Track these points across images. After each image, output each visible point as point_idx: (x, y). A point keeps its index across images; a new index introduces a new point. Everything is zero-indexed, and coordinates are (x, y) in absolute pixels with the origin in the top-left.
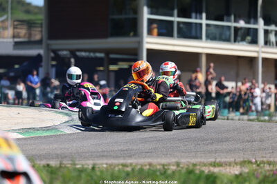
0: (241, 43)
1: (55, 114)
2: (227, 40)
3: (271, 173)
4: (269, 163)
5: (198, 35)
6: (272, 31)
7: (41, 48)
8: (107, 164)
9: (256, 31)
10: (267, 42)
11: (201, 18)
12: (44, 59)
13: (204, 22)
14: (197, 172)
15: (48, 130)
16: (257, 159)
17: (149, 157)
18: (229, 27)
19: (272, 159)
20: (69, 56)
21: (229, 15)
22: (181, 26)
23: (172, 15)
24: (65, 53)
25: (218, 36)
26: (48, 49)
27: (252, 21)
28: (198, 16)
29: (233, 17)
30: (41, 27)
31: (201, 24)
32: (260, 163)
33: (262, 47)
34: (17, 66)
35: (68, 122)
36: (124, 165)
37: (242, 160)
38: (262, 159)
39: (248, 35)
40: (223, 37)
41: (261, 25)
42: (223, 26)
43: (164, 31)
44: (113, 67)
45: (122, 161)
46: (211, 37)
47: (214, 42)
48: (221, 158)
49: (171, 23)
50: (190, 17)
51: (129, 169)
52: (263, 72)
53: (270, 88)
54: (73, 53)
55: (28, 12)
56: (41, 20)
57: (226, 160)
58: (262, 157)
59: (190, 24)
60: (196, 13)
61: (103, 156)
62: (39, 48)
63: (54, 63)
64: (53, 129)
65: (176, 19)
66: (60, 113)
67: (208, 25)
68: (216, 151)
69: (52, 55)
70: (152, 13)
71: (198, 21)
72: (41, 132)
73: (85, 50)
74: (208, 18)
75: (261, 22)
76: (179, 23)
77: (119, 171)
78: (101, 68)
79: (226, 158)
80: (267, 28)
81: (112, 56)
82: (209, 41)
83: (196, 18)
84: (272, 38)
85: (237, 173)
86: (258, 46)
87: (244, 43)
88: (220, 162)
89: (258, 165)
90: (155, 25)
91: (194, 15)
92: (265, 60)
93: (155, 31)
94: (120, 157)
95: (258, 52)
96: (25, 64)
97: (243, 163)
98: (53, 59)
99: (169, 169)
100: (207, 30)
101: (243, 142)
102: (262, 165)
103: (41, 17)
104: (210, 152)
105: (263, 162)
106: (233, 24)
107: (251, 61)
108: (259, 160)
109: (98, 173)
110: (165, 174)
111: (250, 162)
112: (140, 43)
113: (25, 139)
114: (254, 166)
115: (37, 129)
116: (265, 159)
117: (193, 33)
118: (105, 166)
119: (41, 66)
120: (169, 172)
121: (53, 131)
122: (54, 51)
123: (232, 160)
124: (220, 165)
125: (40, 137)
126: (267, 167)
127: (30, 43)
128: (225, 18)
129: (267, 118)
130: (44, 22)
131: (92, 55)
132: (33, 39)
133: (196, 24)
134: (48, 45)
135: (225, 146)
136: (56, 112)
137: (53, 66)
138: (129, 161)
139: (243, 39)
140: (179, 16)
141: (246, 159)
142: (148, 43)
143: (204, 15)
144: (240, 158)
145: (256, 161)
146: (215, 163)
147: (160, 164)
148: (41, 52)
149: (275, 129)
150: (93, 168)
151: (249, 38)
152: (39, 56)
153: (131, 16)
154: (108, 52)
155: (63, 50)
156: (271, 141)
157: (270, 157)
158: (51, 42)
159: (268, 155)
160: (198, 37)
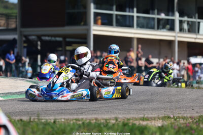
0: (162, 30)
1: (26, 82)
2: (152, 28)
3: (185, 125)
4: (184, 118)
5: (131, 24)
6: (185, 21)
7: (16, 34)
8: (64, 119)
9: (173, 21)
10: (181, 30)
11: (133, 12)
12: (18, 42)
13: (135, 14)
14: (130, 124)
15: (21, 94)
16: (175, 115)
17: (95, 114)
18: (153, 19)
19: (185, 115)
20: (36, 40)
21: (153, 9)
22: (119, 17)
23: (111, 10)
24: (33, 37)
25: (145, 25)
26: (21, 35)
27: (170, 14)
28: (131, 10)
29: (156, 11)
30: (16, 18)
31: (133, 16)
33: (178, 33)
36: (77, 120)
37: (163, 115)
38: (178, 115)
39: (168, 24)
40: (150, 26)
41: (177, 17)
42: (149, 18)
43: (106, 21)
44: (68, 48)
45: (75, 117)
46: (141, 26)
47: (143, 29)
48: (148, 114)
49: (111, 15)
50: (125, 11)
51: (81, 123)
52: (178, 51)
53: (184, 63)
54: (39, 37)
55: (6, 7)
56: (16, 13)
57: (152, 116)
58: (178, 114)
59: (125, 16)
60: (129, 8)
61: (62, 113)
62: (14, 34)
63: (25, 45)
65: (115, 13)
66: (30, 81)
67: (138, 17)
68: (144, 109)
69: (24, 39)
70: (97, 8)
71: (131, 14)
72: (16, 95)
73: (48, 36)
74: (138, 12)
75: (177, 14)
76: (117, 15)
77: (74, 124)
78: (60, 49)
79: (151, 114)
80: (181, 19)
81: (68, 40)
82: (139, 28)
83: (129, 12)
84: (185, 26)
85: (160, 125)
86: (175, 32)
87: (165, 30)
88: (147, 117)
89: (175, 120)
90: (99, 17)
91: (128, 9)
92: (180, 42)
93: (100, 21)
94: (74, 114)
95: (174, 37)
96: (4, 45)
97: (164, 118)
98: (25, 42)
99: (110, 122)
100: (137, 21)
101: (164, 103)
102: (178, 119)
103: (16, 11)
104: (140, 110)
105: (179, 118)
106: (156, 16)
107: (170, 43)
108: (176, 115)
109: (58, 126)
110: (107, 126)
111: (169, 117)
112: (89, 30)
113: (4, 101)
114: (172, 120)
115: (13, 94)
116: (180, 115)
117: (128, 23)
118: (63, 120)
119: (16, 47)
120: (110, 125)
122: (26, 36)
123: (156, 116)
124: (147, 119)
125: (15, 99)
126: (182, 121)
127: (7, 31)
128: (151, 12)
130: (18, 15)
131: (53, 39)
132: (10, 27)
133: (129, 16)
134: (21, 32)
135: (151, 105)
137: (25, 47)
138: (80, 117)
139: (164, 27)
140: (117, 10)
141: (166, 115)
142: (94, 30)
143: (135, 10)
145: (174, 117)
146: (143, 118)
147: (103, 119)
148: (16, 37)
149: (188, 93)
150: (55, 122)
151: (168, 26)
152: (14, 40)
153: (82, 10)
154: (65, 37)
155: (32, 35)
156: (184, 102)
157: (184, 114)
158: (23, 29)
159: (183, 112)
160: (130, 26)
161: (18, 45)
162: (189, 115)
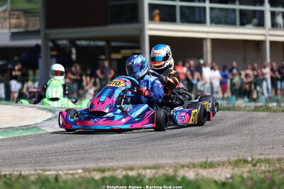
0: (247, 26)
1: (38, 110)
2: (233, 23)
4: (268, 161)
5: (203, 19)
6: (279, 12)
7: (39, 38)
8: (83, 169)
9: (262, 13)
11: (204, 2)
12: (42, 49)
13: (208, 5)
15: (28, 129)
16: (254, 157)
17: (133, 158)
18: (234, 10)
19: (271, 157)
20: (68, 46)
24: (64, 42)
25: (223, 20)
26: (46, 39)
27: (258, 2)
30: (40, 16)
31: (204, 8)
32: (257, 162)
33: (269, 30)
34: (16, 58)
35: (51, 119)
38: (260, 157)
39: (254, 17)
40: (229, 20)
41: (267, 8)
42: (227, 9)
44: (115, 56)
46: (217, 21)
47: (219, 25)
48: (214, 157)
49: (174, 7)
50: (193, 1)
52: (271, 56)
54: (72, 42)
56: (38, 9)
58: (261, 154)
59: (193, 8)
61: (82, 159)
62: (35, 39)
63: (54, 53)
64: (33, 127)
65: (179, 4)
66: (44, 109)
67: (211, 9)
69: (51, 44)
71: (201, 5)
72: (20, 131)
73: (85, 39)
74: (211, 1)
76: (181, 7)
78: (103, 57)
79: (219, 156)
80: (273, 9)
81: (113, 44)
82: (213, 25)
83: (199, 1)
84: (279, 20)
86: (265, 29)
87: (250, 26)
89: (254, 165)
90: (157, 11)
92: (272, 43)
95: (264, 35)
96: (24, 55)
98: (52, 49)
100: (211, 14)
102: (258, 164)
103: (39, 6)
104: (203, 149)
105: (260, 161)
106: (237, 7)
107: (258, 45)
108: (257, 157)
111: (246, 162)
112: (142, 30)
113: (2, 140)
114: (250, 165)
115: (16, 129)
116: (262, 157)
117: (197, 17)
118: (80, 171)
119: (39, 57)
121: (34, 130)
122: (53, 41)
123: (226, 159)
124: (212, 165)
125: (19, 137)
129: (275, 104)
130: (40, 10)
131: (92, 43)
132: (30, 29)
133: (200, 8)
134: (46, 35)
136: (39, 108)
137: (52, 56)
139: (249, 22)
141: (241, 158)
142: (150, 29)
144: (234, 156)
145: (253, 160)
146: (206, 163)
148: (39, 42)
151: (255, 21)
152: (38, 47)
154: (108, 40)
155: (61, 39)
156: (272, 134)
157: (268, 155)
158: (49, 31)
159: (268, 152)
160: (201, 21)
161: (42, 54)
162: (276, 157)
